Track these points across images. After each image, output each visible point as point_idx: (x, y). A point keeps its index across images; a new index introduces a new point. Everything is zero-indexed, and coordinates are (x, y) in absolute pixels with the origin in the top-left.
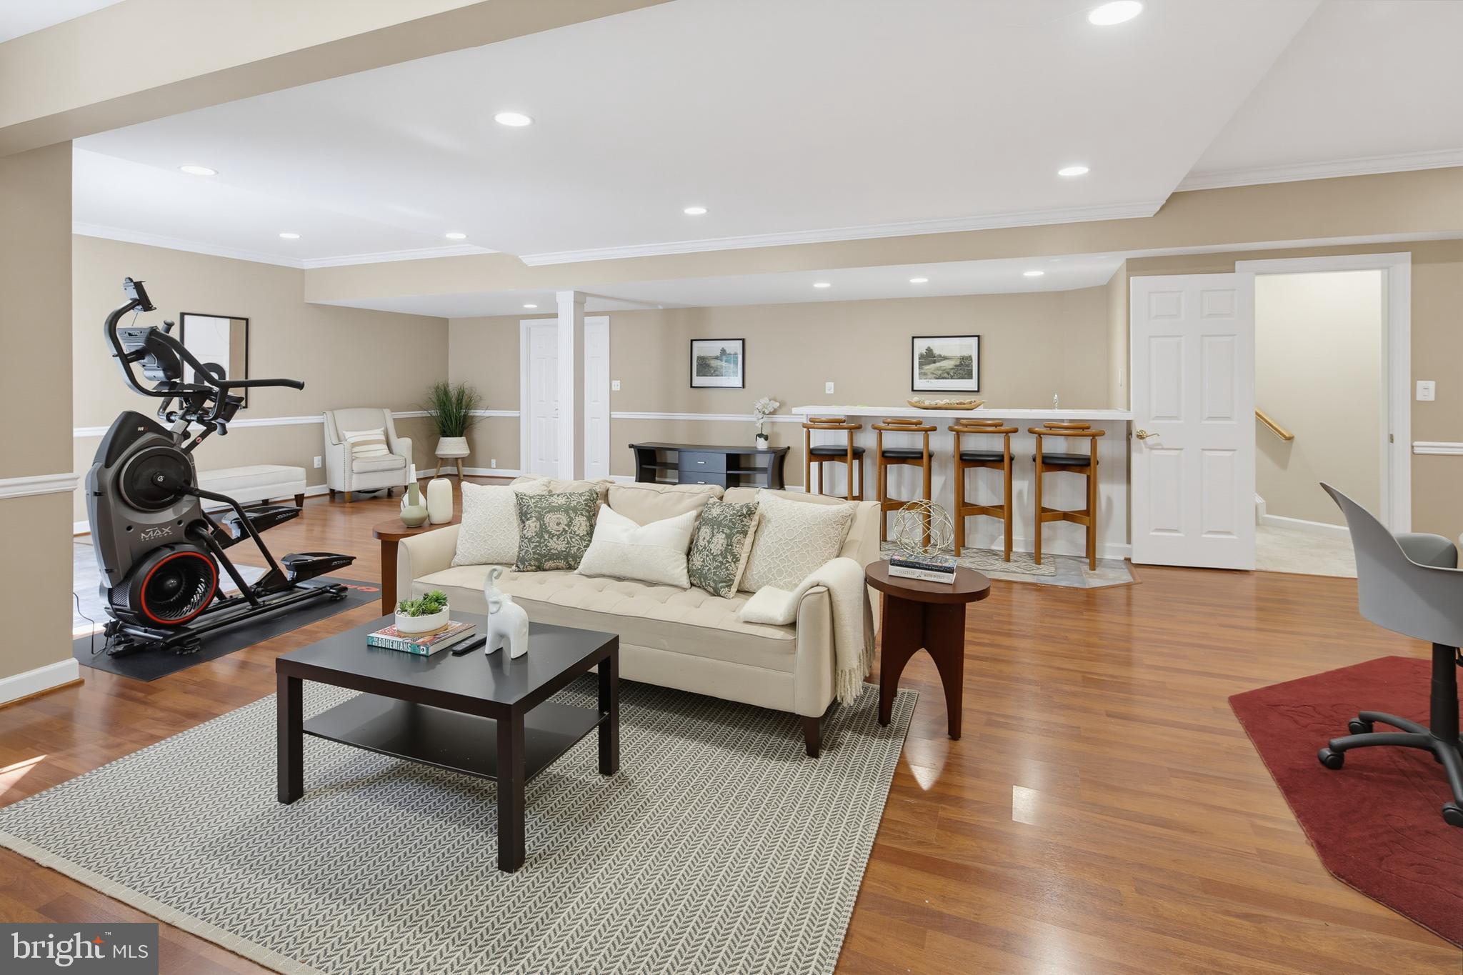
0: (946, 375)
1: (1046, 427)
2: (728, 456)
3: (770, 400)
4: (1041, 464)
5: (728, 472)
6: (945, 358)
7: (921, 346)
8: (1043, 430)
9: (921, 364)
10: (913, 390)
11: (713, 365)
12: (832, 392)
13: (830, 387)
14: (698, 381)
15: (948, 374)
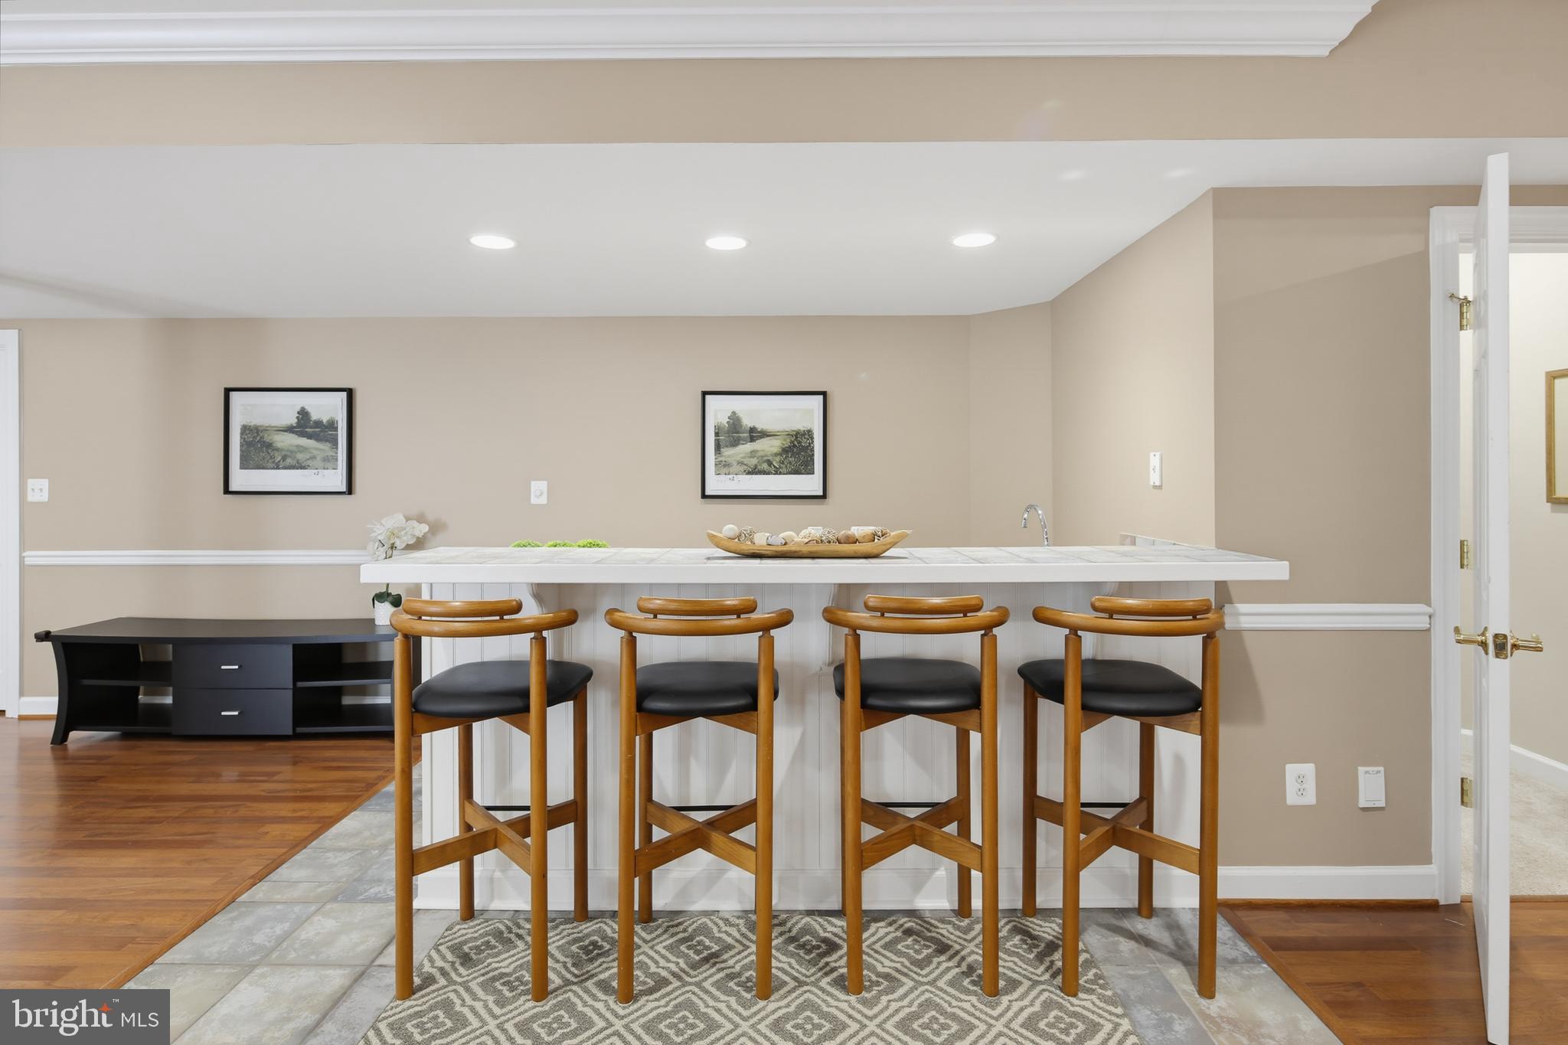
0: (765, 466)
1: (1095, 609)
2: (295, 646)
3: (408, 519)
4: (1080, 712)
5: (300, 684)
6: (764, 434)
7: (720, 410)
8: (1082, 616)
9: (718, 447)
10: (704, 496)
11: (279, 445)
12: (543, 500)
13: (539, 494)
14: (241, 479)
15: (770, 463)
